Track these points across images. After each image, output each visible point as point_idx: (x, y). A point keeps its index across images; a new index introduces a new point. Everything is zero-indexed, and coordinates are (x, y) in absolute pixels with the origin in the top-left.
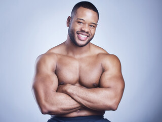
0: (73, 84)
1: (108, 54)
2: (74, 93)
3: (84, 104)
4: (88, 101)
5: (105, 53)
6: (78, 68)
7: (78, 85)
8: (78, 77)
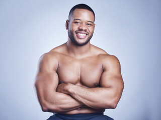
0: (75, 84)
1: (108, 55)
2: (75, 92)
3: (84, 103)
4: (89, 100)
5: (105, 54)
6: (79, 68)
7: (79, 84)
8: (79, 77)
